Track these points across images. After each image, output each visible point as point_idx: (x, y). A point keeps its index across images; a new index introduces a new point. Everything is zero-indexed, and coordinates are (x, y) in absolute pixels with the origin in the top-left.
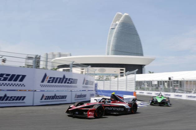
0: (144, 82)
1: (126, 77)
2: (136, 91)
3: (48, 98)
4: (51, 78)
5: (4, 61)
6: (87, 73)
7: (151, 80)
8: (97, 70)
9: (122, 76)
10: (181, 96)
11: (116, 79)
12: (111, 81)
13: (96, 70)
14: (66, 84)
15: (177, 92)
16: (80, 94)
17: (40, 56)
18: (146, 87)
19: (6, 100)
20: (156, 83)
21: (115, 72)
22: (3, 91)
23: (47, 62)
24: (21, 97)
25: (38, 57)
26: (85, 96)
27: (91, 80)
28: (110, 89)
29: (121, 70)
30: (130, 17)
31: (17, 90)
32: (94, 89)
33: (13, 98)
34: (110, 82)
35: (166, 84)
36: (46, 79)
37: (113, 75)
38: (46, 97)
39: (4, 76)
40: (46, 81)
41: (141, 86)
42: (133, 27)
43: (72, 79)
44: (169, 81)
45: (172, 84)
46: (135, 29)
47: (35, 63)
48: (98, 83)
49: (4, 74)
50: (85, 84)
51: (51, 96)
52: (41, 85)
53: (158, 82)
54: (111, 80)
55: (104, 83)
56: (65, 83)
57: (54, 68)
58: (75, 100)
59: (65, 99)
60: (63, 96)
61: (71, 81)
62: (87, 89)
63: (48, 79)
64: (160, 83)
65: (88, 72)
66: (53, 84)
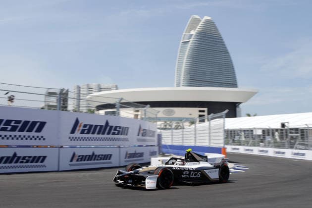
0: (239, 132)
1: (208, 122)
2: (226, 146)
3: (83, 158)
4: (85, 126)
5: (11, 99)
6: (143, 117)
7: (251, 127)
8: (161, 111)
9: (203, 121)
10: (303, 155)
11: (193, 126)
12: (184, 130)
13: (159, 112)
14: (111, 136)
15: (296, 149)
16: (134, 152)
17: (67, 91)
18: (243, 139)
19: (16, 162)
20: (260, 133)
21: (190, 114)
22: (12, 147)
23: (79, 99)
24: (40, 157)
25: (64, 92)
26: (141, 155)
27: (151, 129)
28: (183, 142)
29: (200, 111)
30: (214, 23)
31: (33, 147)
32: (156, 143)
33: (27, 159)
34: (183, 132)
35: (277, 134)
36: (78, 128)
37: (187, 120)
38: (79, 156)
39: (12, 124)
40: (79, 130)
41: (234, 137)
42: (219, 39)
43: (120, 128)
44: (281, 130)
45: (287, 135)
46: (223, 42)
47: (60, 101)
48: (163, 134)
49: (11, 121)
50: (140, 135)
51: (86, 156)
52: (70, 138)
53: (264, 131)
54: (184, 128)
55: (172, 133)
56: (109, 133)
57: (90, 110)
58: (126, 161)
59: (109, 159)
60: (105, 155)
61: (119, 131)
62: (144, 144)
63: (82, 128)
64: (266, 132)
65: (145, 115)
66: (90, 135)
